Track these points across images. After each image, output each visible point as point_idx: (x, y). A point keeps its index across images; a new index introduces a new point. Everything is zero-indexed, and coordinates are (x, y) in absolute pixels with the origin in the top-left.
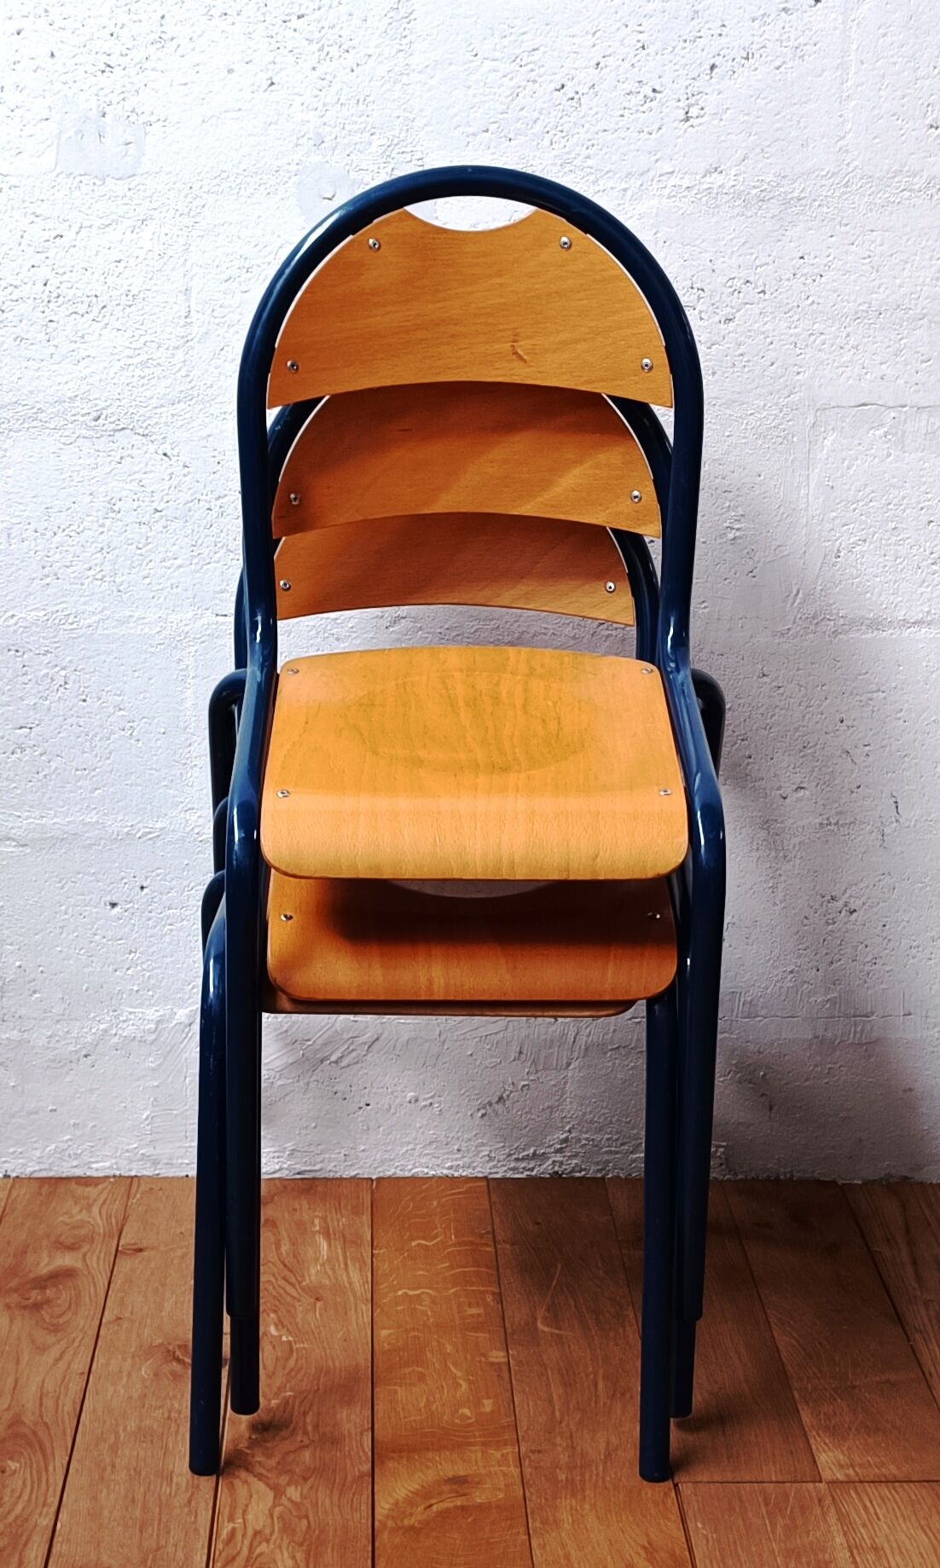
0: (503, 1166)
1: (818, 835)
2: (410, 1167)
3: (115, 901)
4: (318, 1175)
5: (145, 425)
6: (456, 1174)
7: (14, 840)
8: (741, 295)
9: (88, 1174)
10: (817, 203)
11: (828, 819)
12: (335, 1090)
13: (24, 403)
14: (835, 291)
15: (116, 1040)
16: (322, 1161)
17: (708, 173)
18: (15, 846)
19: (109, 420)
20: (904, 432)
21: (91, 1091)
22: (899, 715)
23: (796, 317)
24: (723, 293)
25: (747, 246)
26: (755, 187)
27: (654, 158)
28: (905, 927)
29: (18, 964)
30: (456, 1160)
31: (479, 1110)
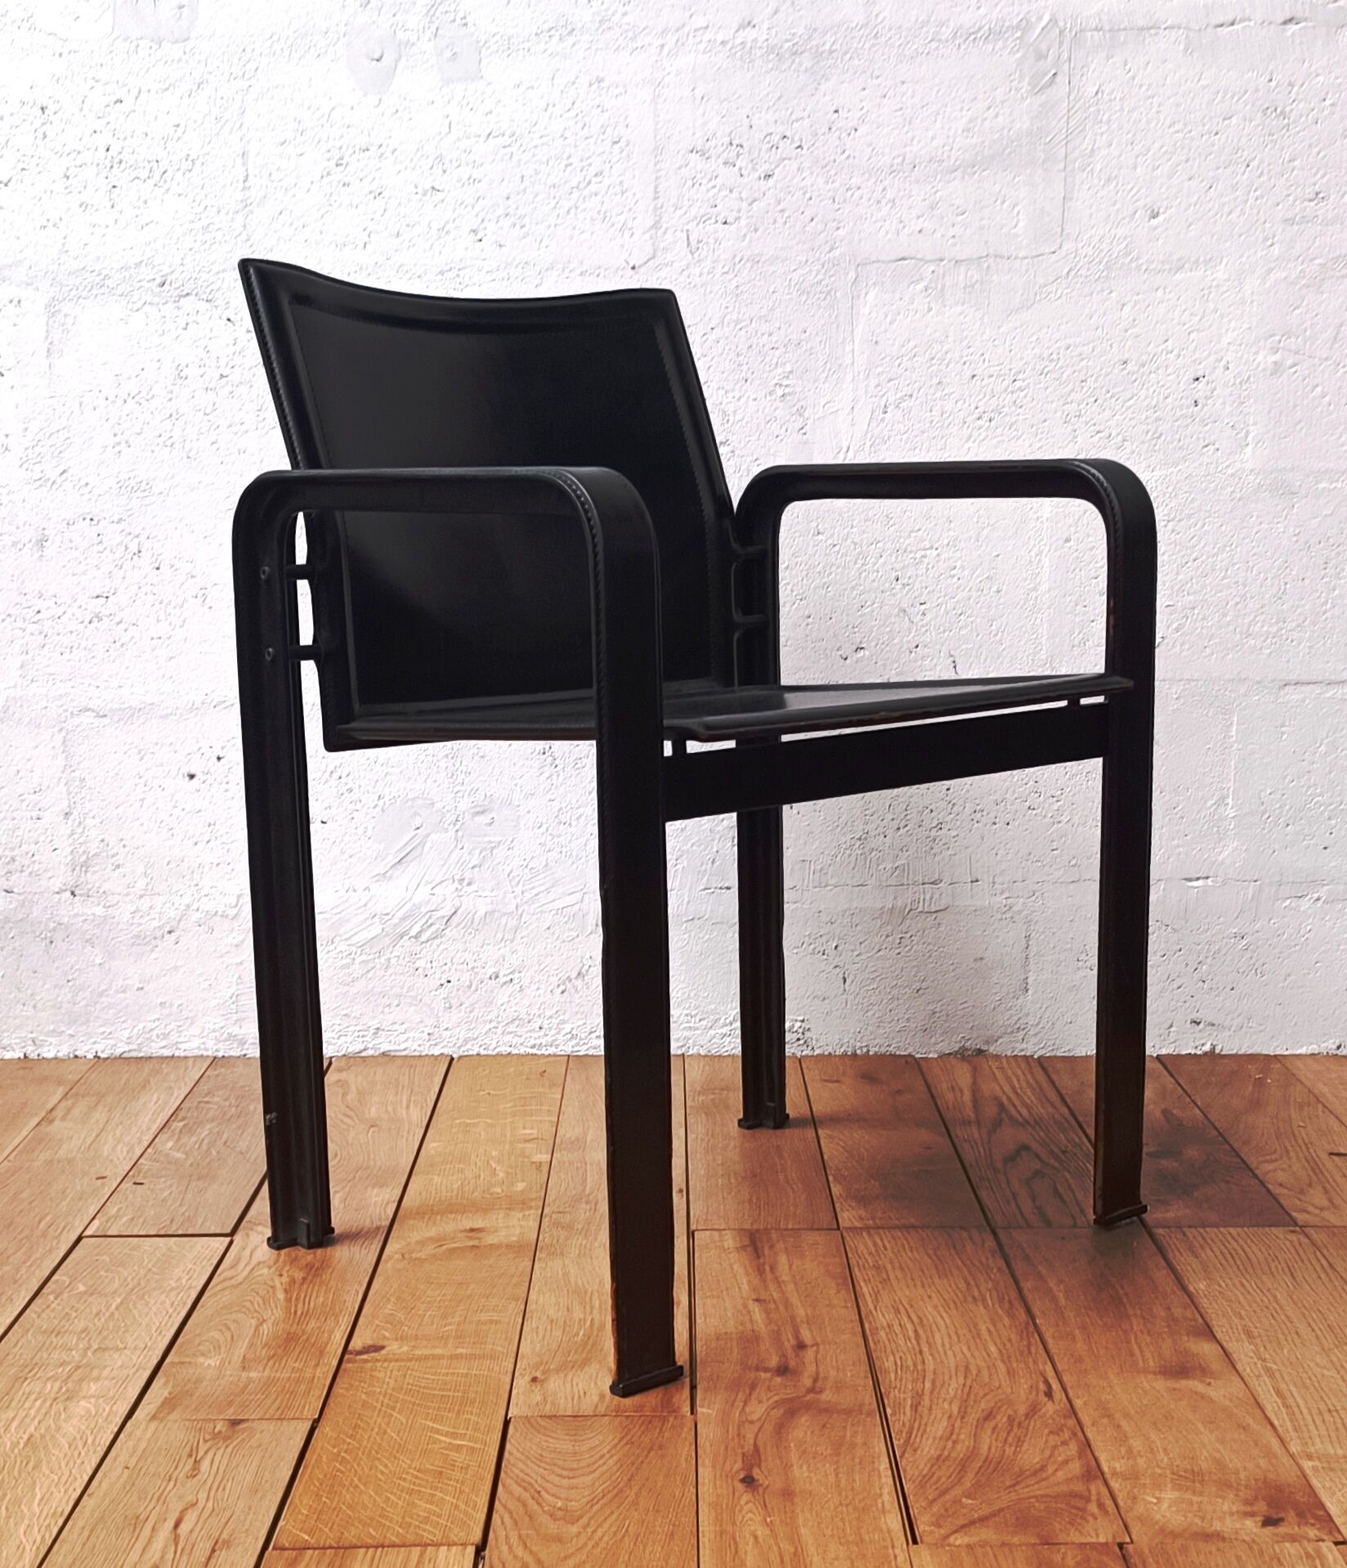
2: (492, 1047)
3: (193, 772)
4: (404, 1053)
5: (208, 290)
6: (539, 1053)
7: (93, 711)
8: (779, 150)
9: (177, 1054)
10: (848, 56)
12: (416, 965)
13: (91, 269)
14: (870, 145)
15: (198, 915)
16: (406, 1041)
17: (741, 27)
18: (95, 717)
19: (177, 285)
20: (943, 287)
21: (176, 968)
22: (953, 573)
23: (833, 172)
24: (760, 150)
25: (782, 100)
26: (787, 41)
27: (687, 14)
28: (967, 790)
29: (101, 837)
30: (540, 1037)
31: (559, 986)
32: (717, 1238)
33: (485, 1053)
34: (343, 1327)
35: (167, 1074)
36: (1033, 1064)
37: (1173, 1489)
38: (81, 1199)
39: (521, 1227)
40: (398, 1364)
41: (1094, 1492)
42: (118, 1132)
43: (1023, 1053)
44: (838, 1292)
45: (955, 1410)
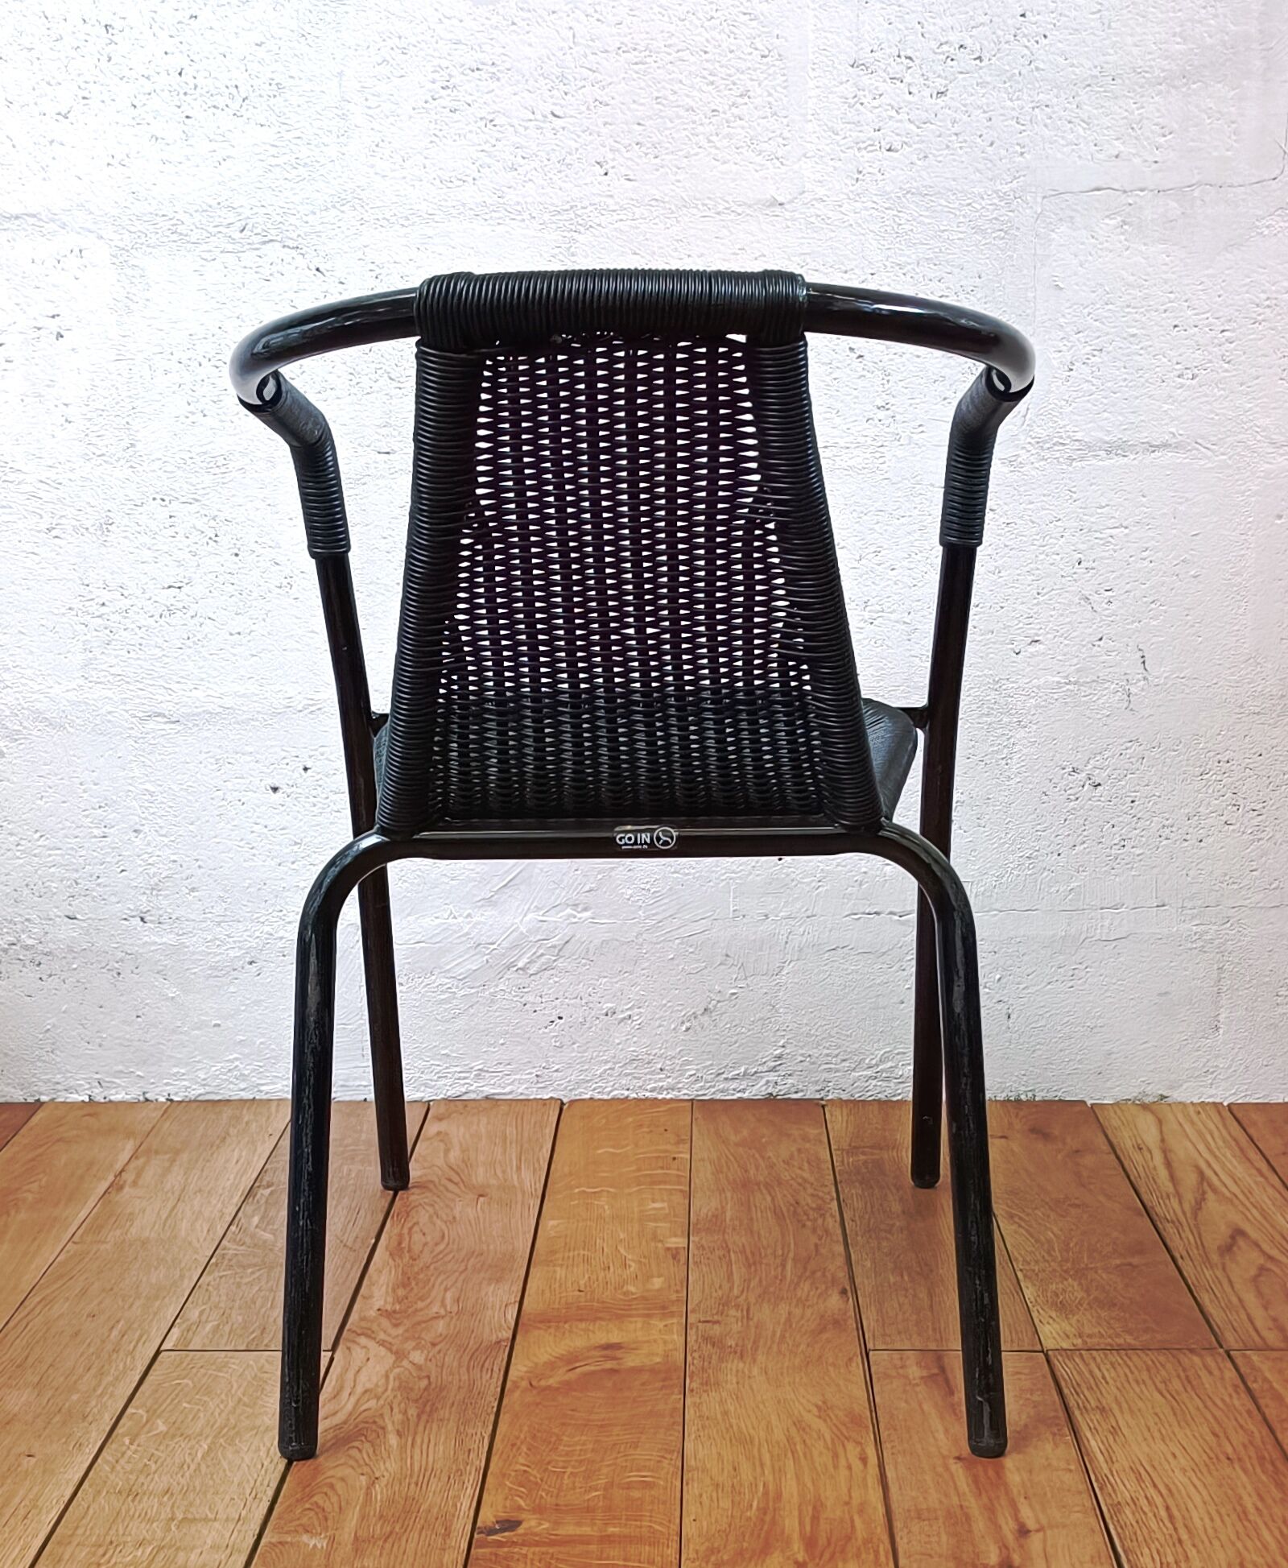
0: (714, 1086)
1: (1056, 696)
2: (608, 1089)
3: (277, 785)
4: (509, 1097)
5: (294, 236)
6: (660, 1097)
7: (164, 716)
8: (955, 62)
9: (257, 1097)
11: (1067, 677)
12: (524, 1000)
13: (161, 213)
14: (1061, 54)
15: (280, 944)
16: (511, 1084)
18: (166, 723)
19: (256, 231)
20: (1143, 222)
21: (256, 1001)
22: (1143, 555)
28: (1156, 803)
29: (171, 855)
30: (660, 1080)
31: (683, 1023)
32: (899, 1363)
33: (600, 1097)
34: (469, 1491)
35: (247, 1123)
36: (1223, 1113)
38: (157, 1297)
39: (665, 1342)
40: (537, 1549)
42: (196, 1202)
43: (1211, 1100)
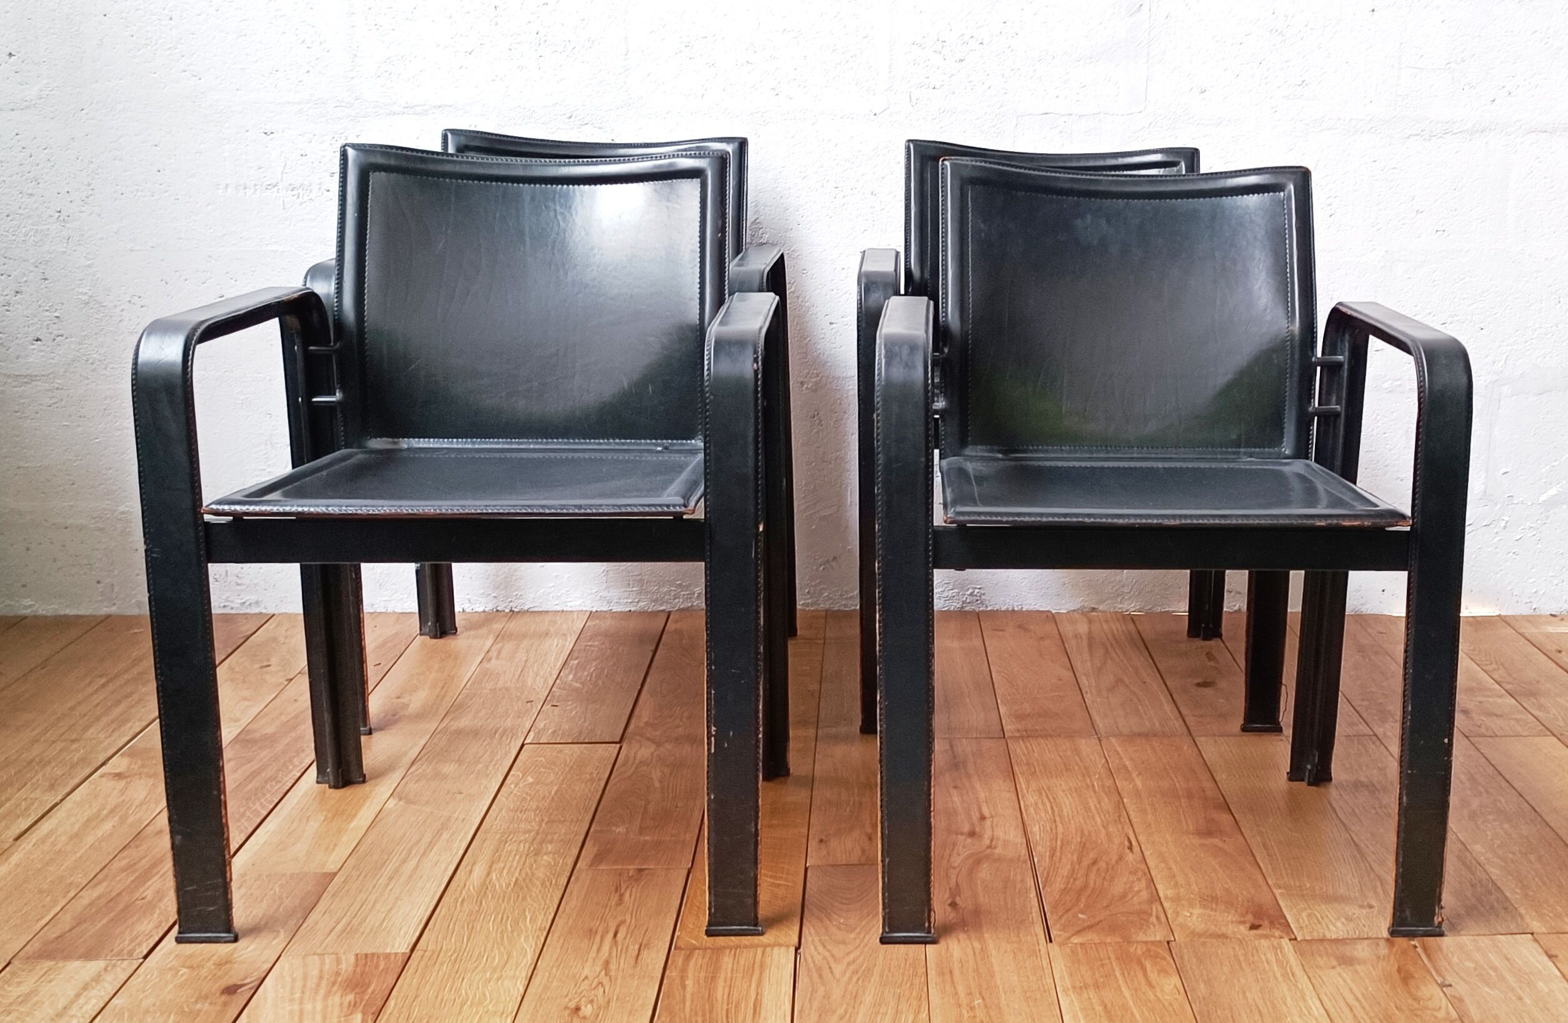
35: (561, 624)
37: (1200, 908)
38: (519, 716)
41: (1154, 909)
42: (535, 669)
44: (1004, 781)
45: (1075, 858)
